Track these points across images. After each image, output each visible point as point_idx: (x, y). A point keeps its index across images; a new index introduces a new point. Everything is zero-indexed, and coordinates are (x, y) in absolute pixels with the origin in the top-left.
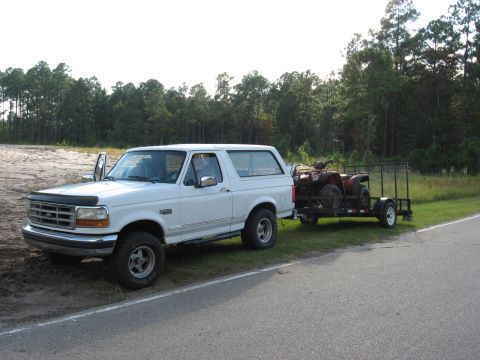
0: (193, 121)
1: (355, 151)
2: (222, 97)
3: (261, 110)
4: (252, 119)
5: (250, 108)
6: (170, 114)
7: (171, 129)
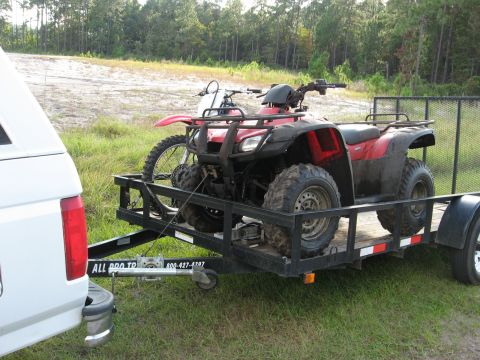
0: (227, 34)
1: (401, 74)
2: (259, 8)
3: (301, 25)
4: (290, 34)
5: (289, 23)
6: (202, 26)
7: (203, 42)
